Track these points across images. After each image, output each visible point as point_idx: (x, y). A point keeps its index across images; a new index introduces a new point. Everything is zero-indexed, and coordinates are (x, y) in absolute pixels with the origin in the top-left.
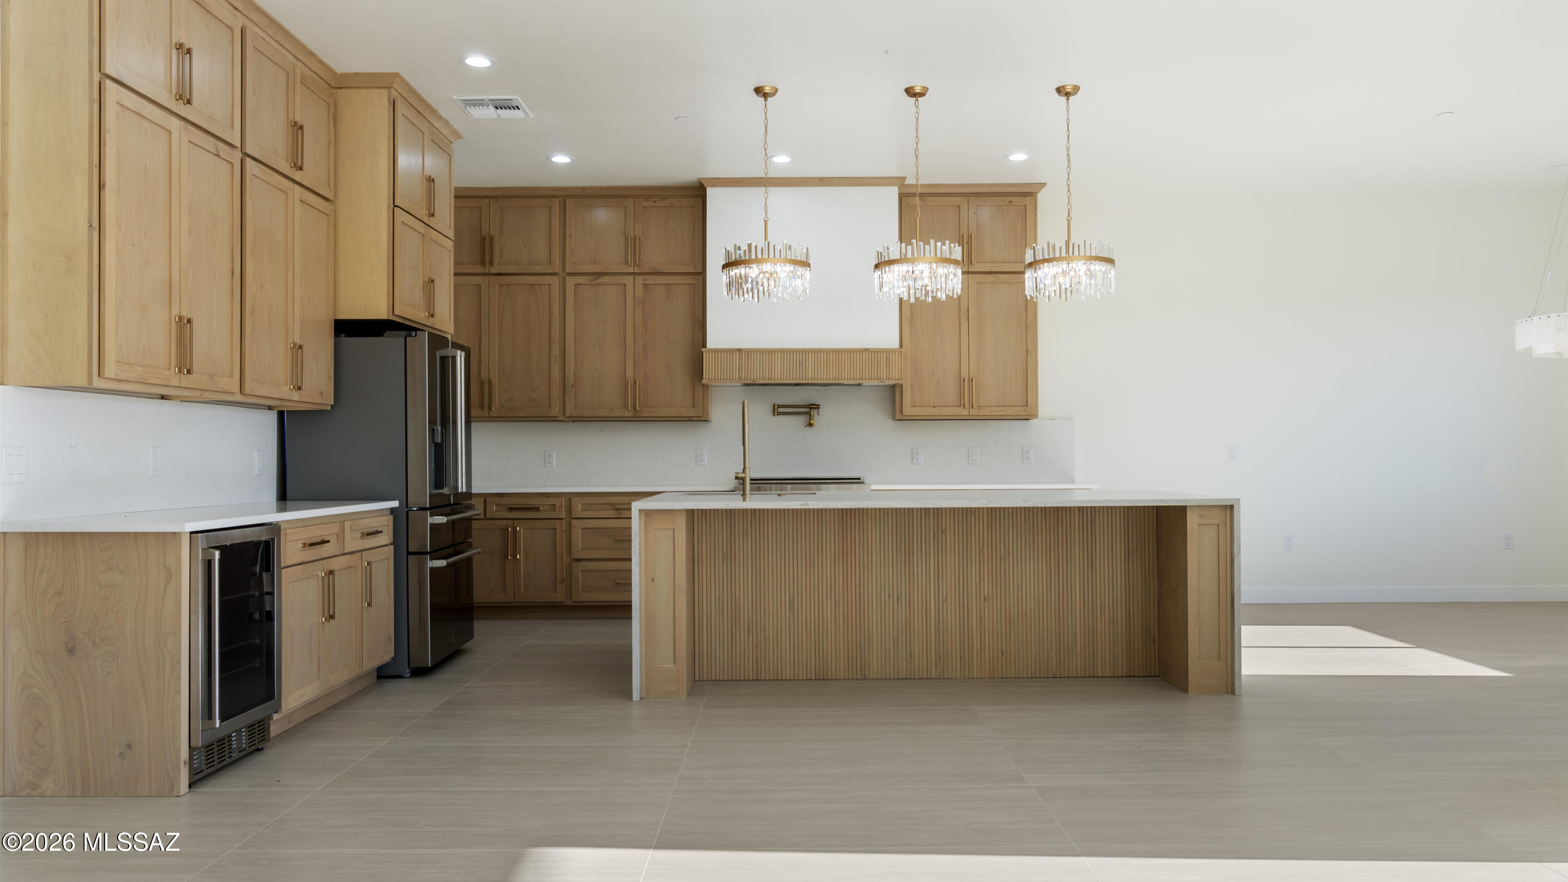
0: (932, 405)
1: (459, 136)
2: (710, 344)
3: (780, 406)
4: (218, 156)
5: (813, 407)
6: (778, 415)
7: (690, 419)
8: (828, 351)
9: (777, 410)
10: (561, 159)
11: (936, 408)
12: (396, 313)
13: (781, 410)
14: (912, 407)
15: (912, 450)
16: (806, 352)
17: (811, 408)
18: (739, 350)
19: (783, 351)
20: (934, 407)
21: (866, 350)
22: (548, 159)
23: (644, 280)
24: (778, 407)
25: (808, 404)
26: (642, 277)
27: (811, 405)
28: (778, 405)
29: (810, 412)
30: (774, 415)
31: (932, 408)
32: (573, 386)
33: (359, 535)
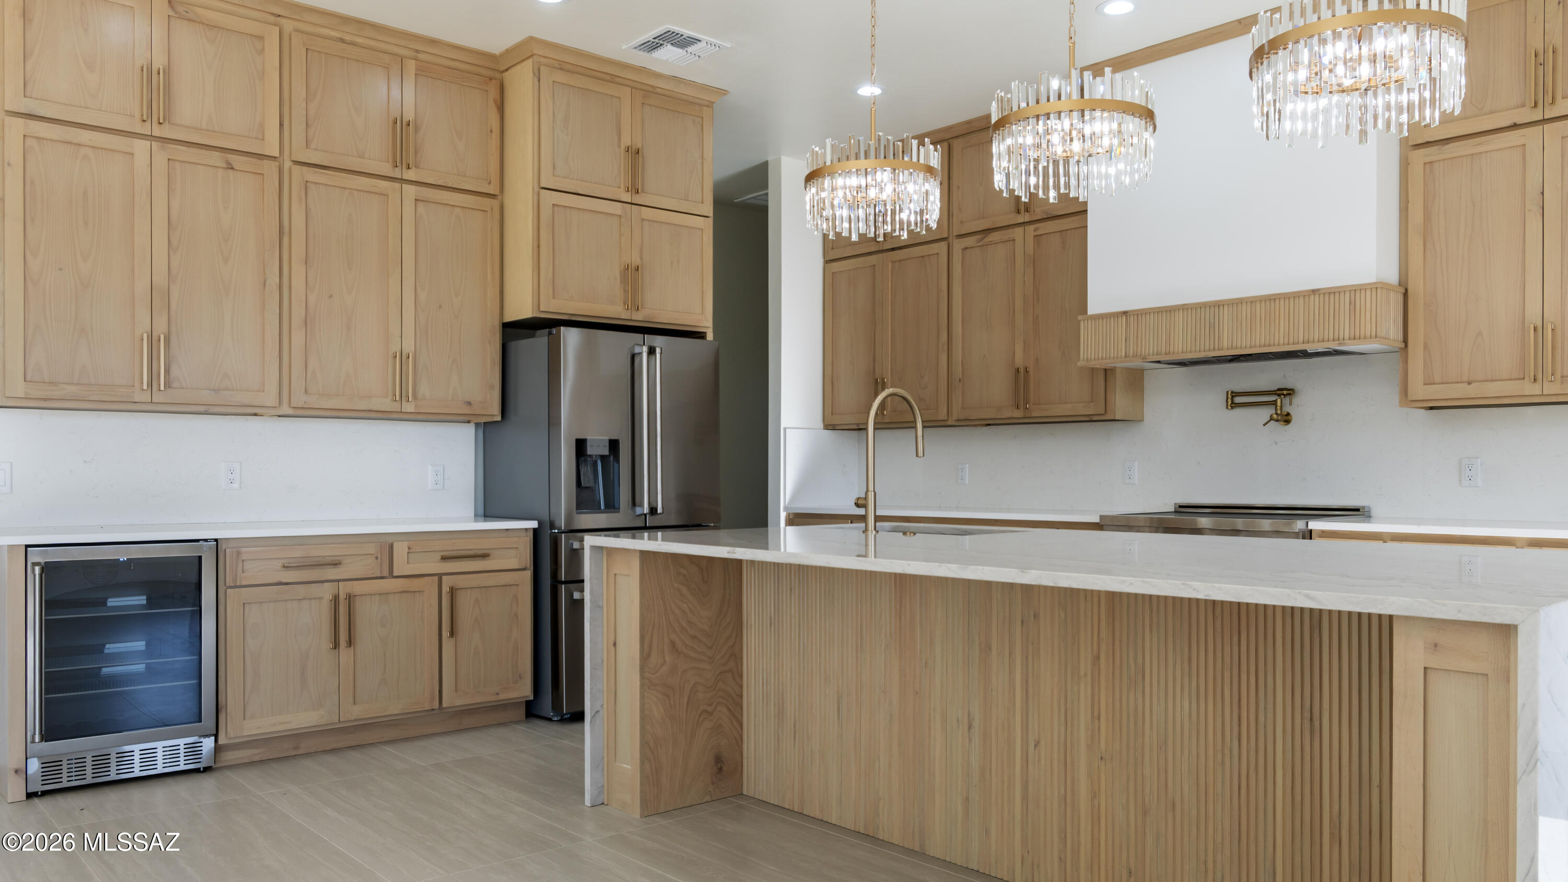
0: (1465, 379)
1: (724, 92)
2: (1092, 310)
3: (1235, 394)
4: (232, 168)
5: (1287, 392)
6: (1232, 408)
7: (1090, 420)
8: (1252, 301)
9: (1234, 400)
10: (868, 91)
11: (1473, 385)
12: (542, 309)
13: (1238, 400)
14: (1424, 384)
15: (1460, 462)
16: (1217, 305)
17: (1279, 395)
18: (1125, 313)
19: (1184, 308)
20: (1469, 383)
21: (1314, 291)
22: (854, 92)
23: (1035, 230)
24: (1233, 397)
25: (1276, 389)
26: (1032, 227)
27: (1279, 390)
28: (1232, 392)
29: (1276, 401)
30: (1227, 408)
31: (1466, 385)
32: (960, 381)
33: (439, 557)
